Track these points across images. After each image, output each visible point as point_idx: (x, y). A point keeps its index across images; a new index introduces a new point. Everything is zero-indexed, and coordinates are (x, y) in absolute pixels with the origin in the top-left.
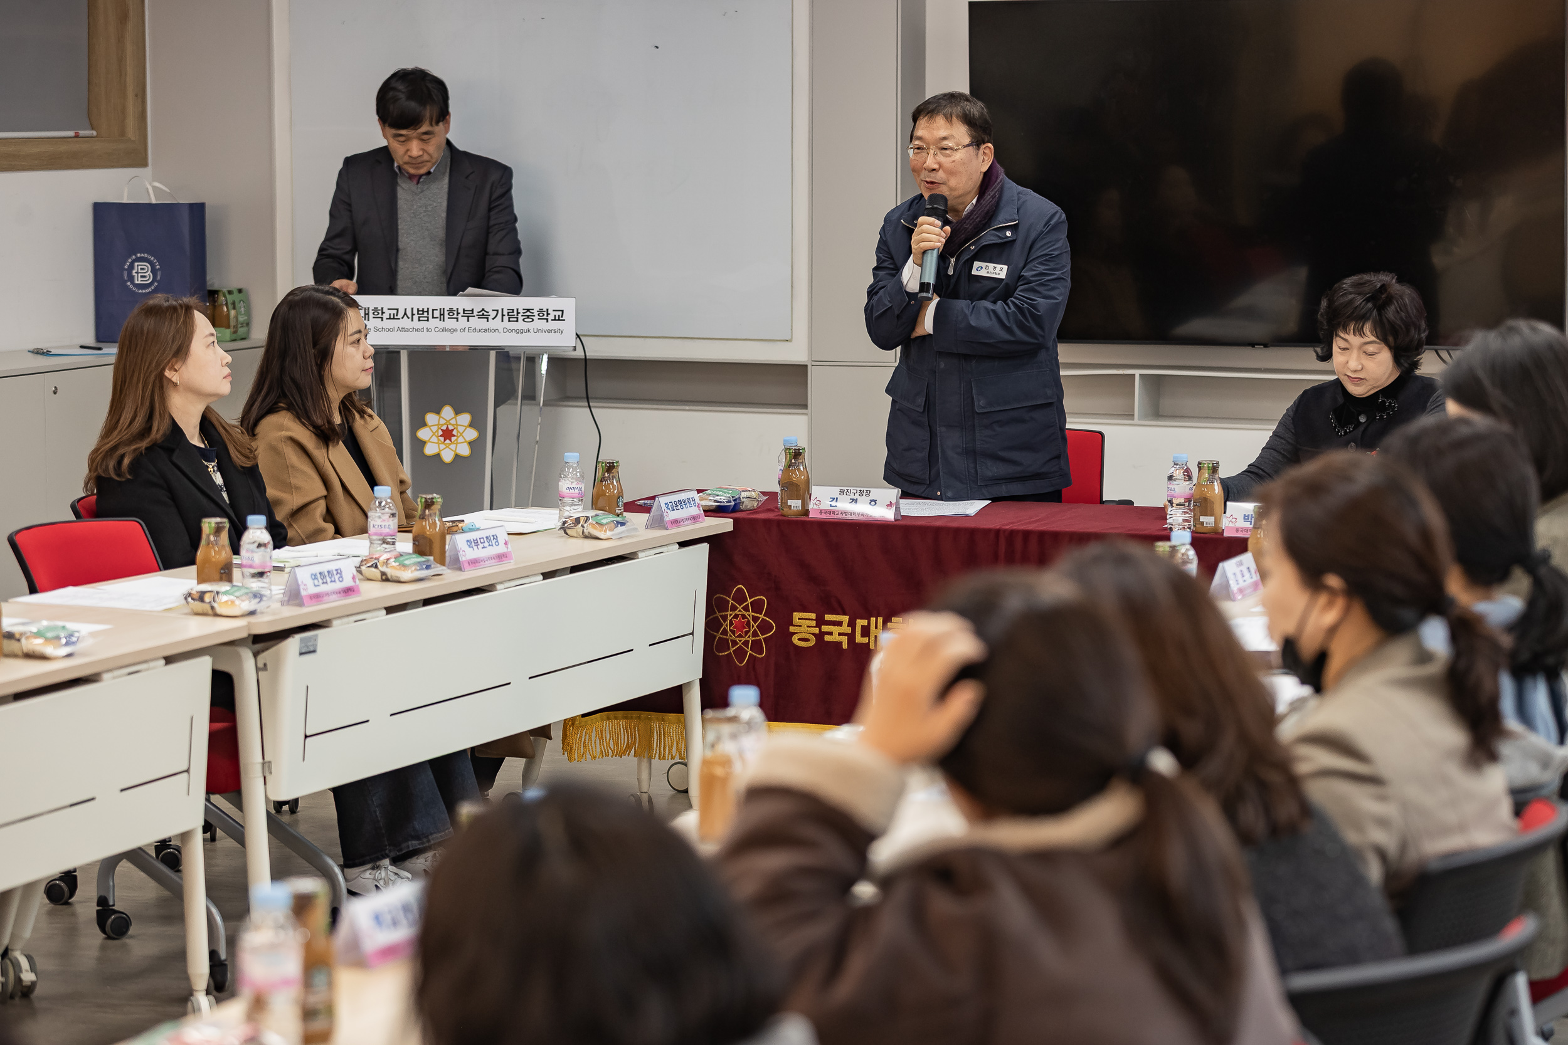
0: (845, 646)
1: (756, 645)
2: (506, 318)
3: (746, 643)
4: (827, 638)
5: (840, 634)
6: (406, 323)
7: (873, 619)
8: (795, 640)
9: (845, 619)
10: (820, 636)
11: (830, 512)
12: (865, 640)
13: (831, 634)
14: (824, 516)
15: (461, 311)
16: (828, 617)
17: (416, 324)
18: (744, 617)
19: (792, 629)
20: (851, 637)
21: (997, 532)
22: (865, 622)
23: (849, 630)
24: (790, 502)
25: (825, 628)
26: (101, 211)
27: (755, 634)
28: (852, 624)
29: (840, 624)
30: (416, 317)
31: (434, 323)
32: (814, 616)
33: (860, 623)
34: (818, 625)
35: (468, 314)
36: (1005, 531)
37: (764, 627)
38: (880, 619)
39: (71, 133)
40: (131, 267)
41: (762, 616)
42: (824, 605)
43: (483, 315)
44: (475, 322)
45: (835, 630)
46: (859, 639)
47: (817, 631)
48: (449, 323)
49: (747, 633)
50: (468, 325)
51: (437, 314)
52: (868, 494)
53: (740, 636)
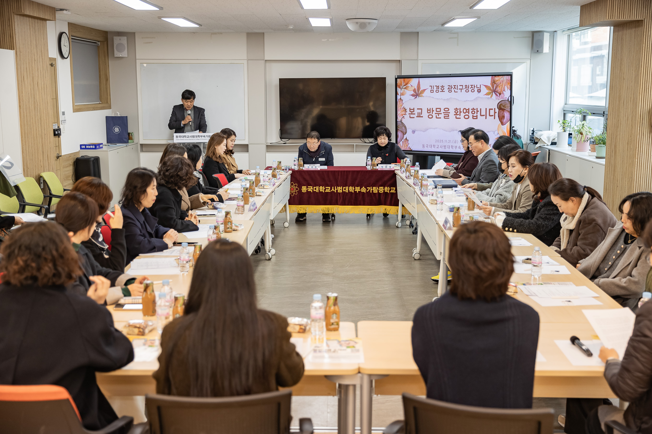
0: (312, 192)
1: (295, 193)
2: (208, 137)
3: (293, 192)
4: (308, 190)
5: (311, 190)
6: (190, 138)
7: (317, 187)
8: (303, 191)
9: (312, 187)
10: (307, 190)
11: (308, 169)
12: (315, 190)
13: (309, 190)
14: (307, 170)
15: (200, 136)
16: (308, 187)
17: (192, 138)
18: (293, 188)
19: (302, 189)
20: (313, 190)
21: (339, 171)
22: (315, 187)
23: (312, 189)
24: (300, 167)
25: (308, 189)
26: (107, 118)
27: (295, 190)
28: (313, 188)
29: (311, 188)
30: (192, 137)
31: (195, 138)
32: (306, 187)
33: (314, 188)
34: (307, 188)
35: (201, 136)
36: (340, 171)
37: (297, 189)
38: (318, 187)
39: (99, 103)
40: (114, 128)
41: (296, 187)
42: (308, 185)
43: (204, 136)
44: (203, 138)
45: (310, 189)
46: (314, 190)
47: (307, 189)
48: (198, 138)
49: (294, 190)
50: (201, 138)
51: (196, 136)
52: (315, 165)
53: (292, 191)
